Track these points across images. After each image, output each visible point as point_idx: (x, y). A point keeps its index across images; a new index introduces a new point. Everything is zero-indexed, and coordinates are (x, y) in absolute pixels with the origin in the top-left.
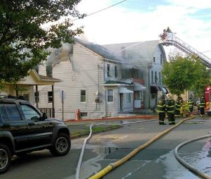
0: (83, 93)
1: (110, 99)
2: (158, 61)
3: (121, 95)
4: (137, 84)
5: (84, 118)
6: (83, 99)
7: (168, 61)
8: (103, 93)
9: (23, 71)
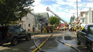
0: (29, 25)
1: (36, 26)
2: (47, 17)
3: (39, 25)
4: (43, 23)
5: (29, 31)
6: (29, 26)
7: (50, 17)
8: (35, 25)
9: (17, 19)
